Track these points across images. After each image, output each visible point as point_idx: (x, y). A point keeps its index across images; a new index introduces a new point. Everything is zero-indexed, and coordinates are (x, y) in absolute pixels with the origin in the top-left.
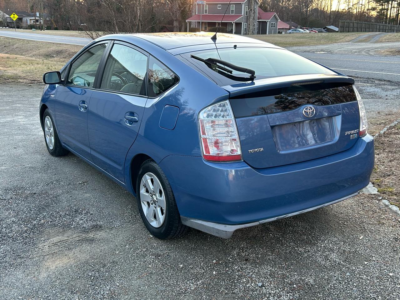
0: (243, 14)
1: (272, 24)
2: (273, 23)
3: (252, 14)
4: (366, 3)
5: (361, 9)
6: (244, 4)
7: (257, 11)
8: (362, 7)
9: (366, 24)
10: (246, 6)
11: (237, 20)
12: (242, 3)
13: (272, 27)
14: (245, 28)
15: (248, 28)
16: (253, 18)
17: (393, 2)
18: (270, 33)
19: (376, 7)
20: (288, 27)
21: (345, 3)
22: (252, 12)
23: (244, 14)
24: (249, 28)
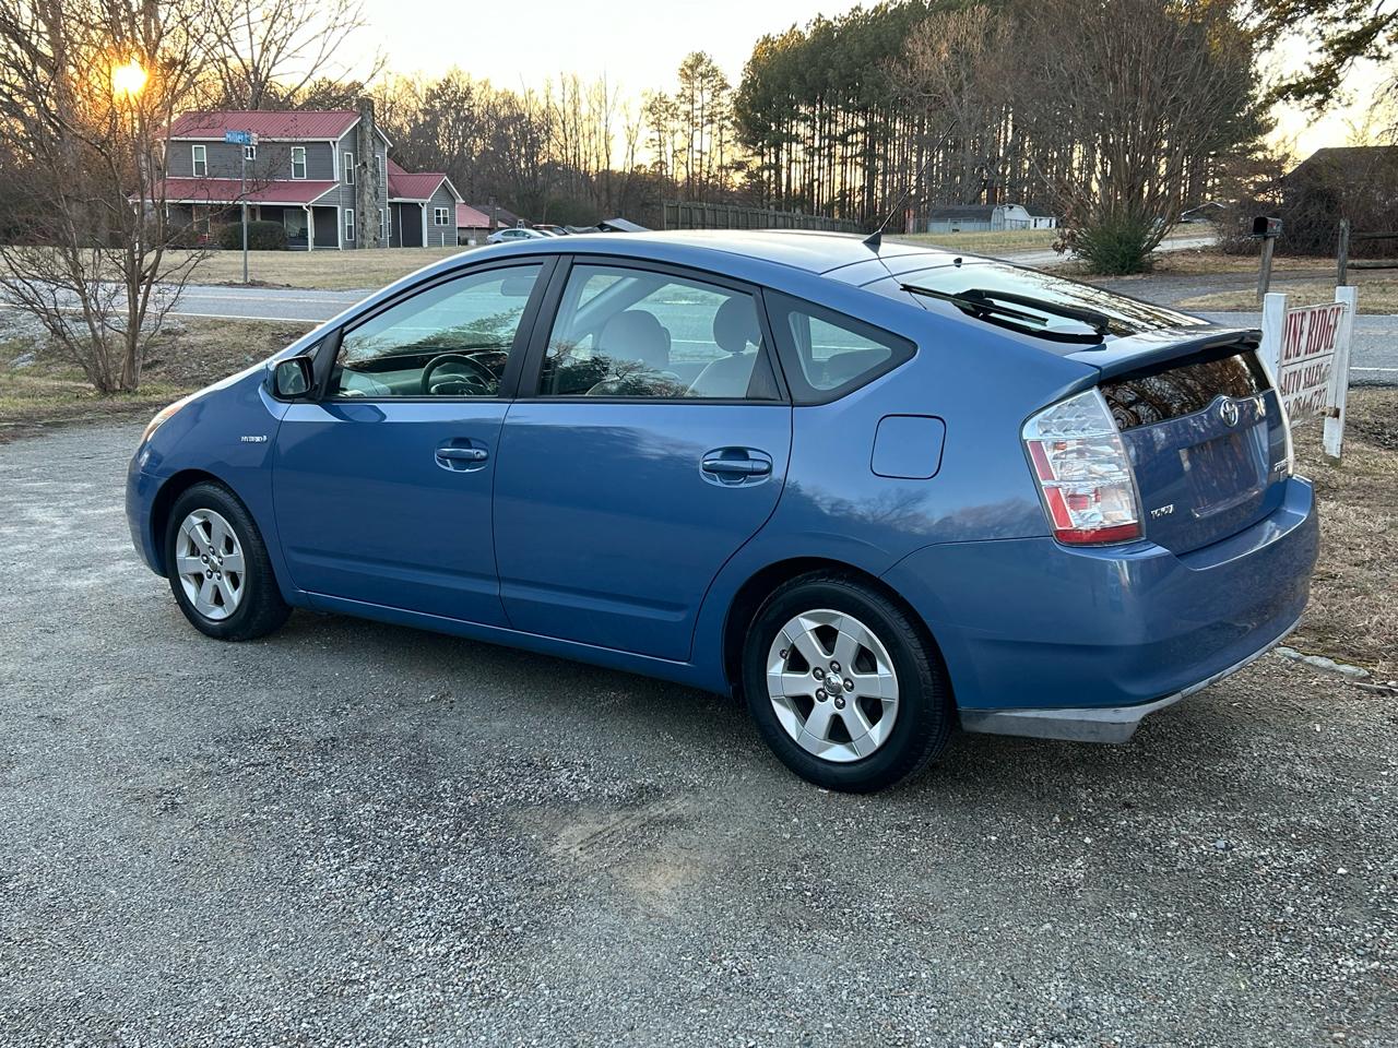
0: (337, 178)
1: (438, 212)
2: (441, 209)
3: (370, 180)
4: (714, 146)
5: (701, 166)
6: (337, 145)
7: (383, 167)
8: (701, 159)
9: (737, 212)
10: (348, 151)
11: (318, 199)
12: (331, 140)
13: (438, 221)
14: (350, 227)
15: (359, 226)
16: (372, 191)
17: (794, 144)
18: (434, 242)
19: (745, 159)
20: (485, 222)
21: (650, 145)
22: (369, 173)
23: (342, 176)
24: (363, 224)
